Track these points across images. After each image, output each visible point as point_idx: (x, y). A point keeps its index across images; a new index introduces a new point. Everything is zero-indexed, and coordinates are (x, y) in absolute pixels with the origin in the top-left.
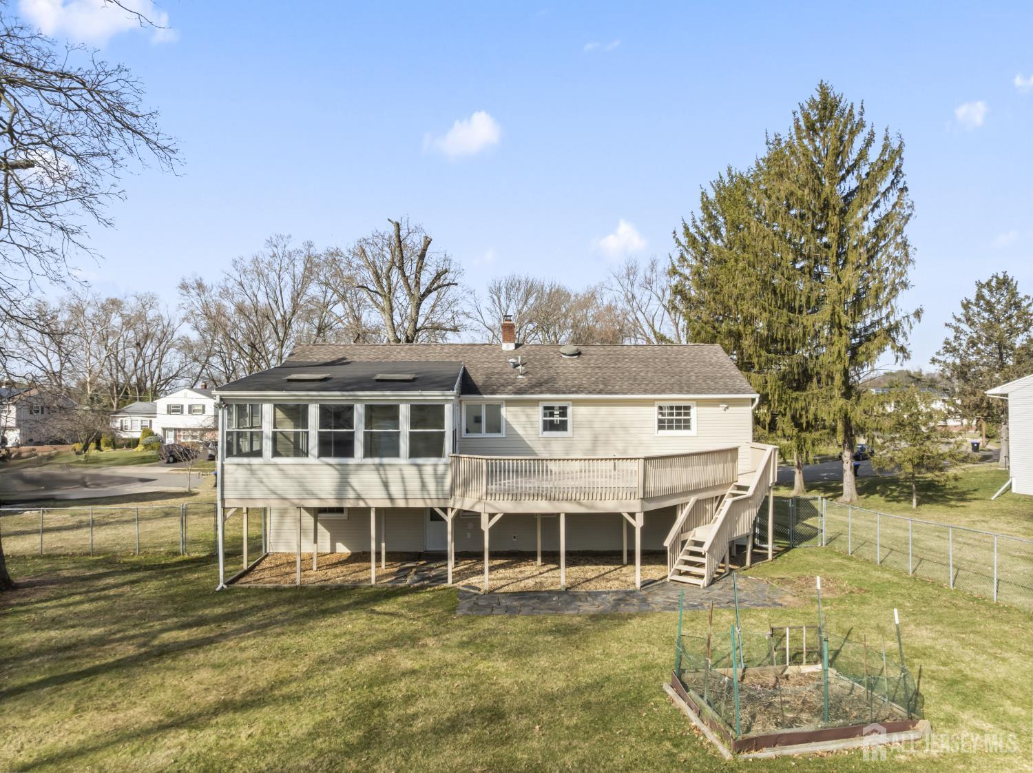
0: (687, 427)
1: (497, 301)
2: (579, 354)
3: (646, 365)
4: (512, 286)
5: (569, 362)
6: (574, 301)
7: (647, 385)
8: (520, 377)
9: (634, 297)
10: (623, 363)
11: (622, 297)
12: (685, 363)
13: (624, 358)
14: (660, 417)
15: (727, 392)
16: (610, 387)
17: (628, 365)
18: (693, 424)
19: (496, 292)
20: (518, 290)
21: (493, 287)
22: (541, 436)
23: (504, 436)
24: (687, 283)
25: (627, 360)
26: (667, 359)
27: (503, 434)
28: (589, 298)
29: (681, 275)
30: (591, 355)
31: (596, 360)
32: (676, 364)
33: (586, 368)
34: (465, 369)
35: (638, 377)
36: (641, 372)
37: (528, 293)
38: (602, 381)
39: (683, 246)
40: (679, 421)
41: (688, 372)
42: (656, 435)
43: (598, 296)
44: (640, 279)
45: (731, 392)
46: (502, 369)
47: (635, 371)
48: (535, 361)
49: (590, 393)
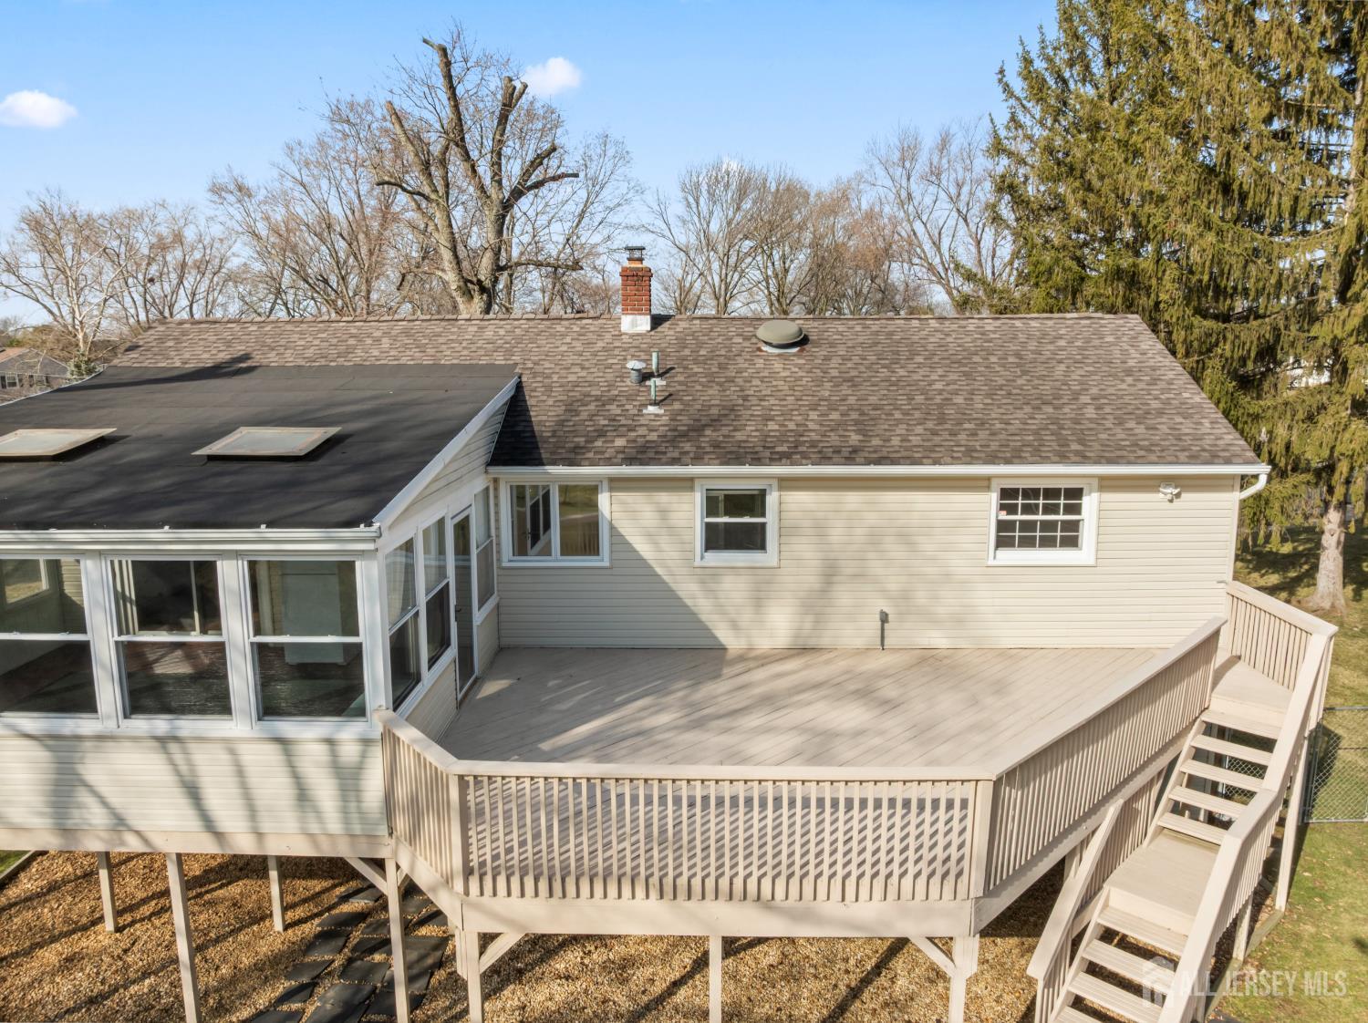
0: (1072, 542)
1: (694, 206)
2: (802, 341)
3: (965, 374)
4: (718, 180)
5: (778, 366)
6: (816, 205)
7: (974, 434)
8: (651, 409)
9: (910, 197)
10: (911, 367)
11: (891, 197)
12: (1062, 367)
13: (913, 354)
14: (1004, 516)
15: (1183, 456)
16: (876, 442)
17: (922, 372)
18: (1087, 534)
19: (692, 190)
20: (727, 186)
21: (687, 181)
22: (698, 562)
23: (607, 564)
24: (1022, 171)
25: (919, 359)
26: (1018, 355)
27: (604, 560)
28: (839, 199)
29: (1010, 154)
30: (832, 345)
31: (844, 359)
32: (1041, 370)
33: (819, 382)
34: (519, 387)
35: (950, 411)
36: (956, 393)
37: (742, 192)
38: (857, 422)
39: (1018, 99)
40: (1049, 526)
41: (1076, 396)
42: (991, 562)
43: (852, 196)
44: (921, 166)
45: (1194, 459)
46: (611, 386)
47: (940, 392)
48: (696, 362)
49: (824, 459)
